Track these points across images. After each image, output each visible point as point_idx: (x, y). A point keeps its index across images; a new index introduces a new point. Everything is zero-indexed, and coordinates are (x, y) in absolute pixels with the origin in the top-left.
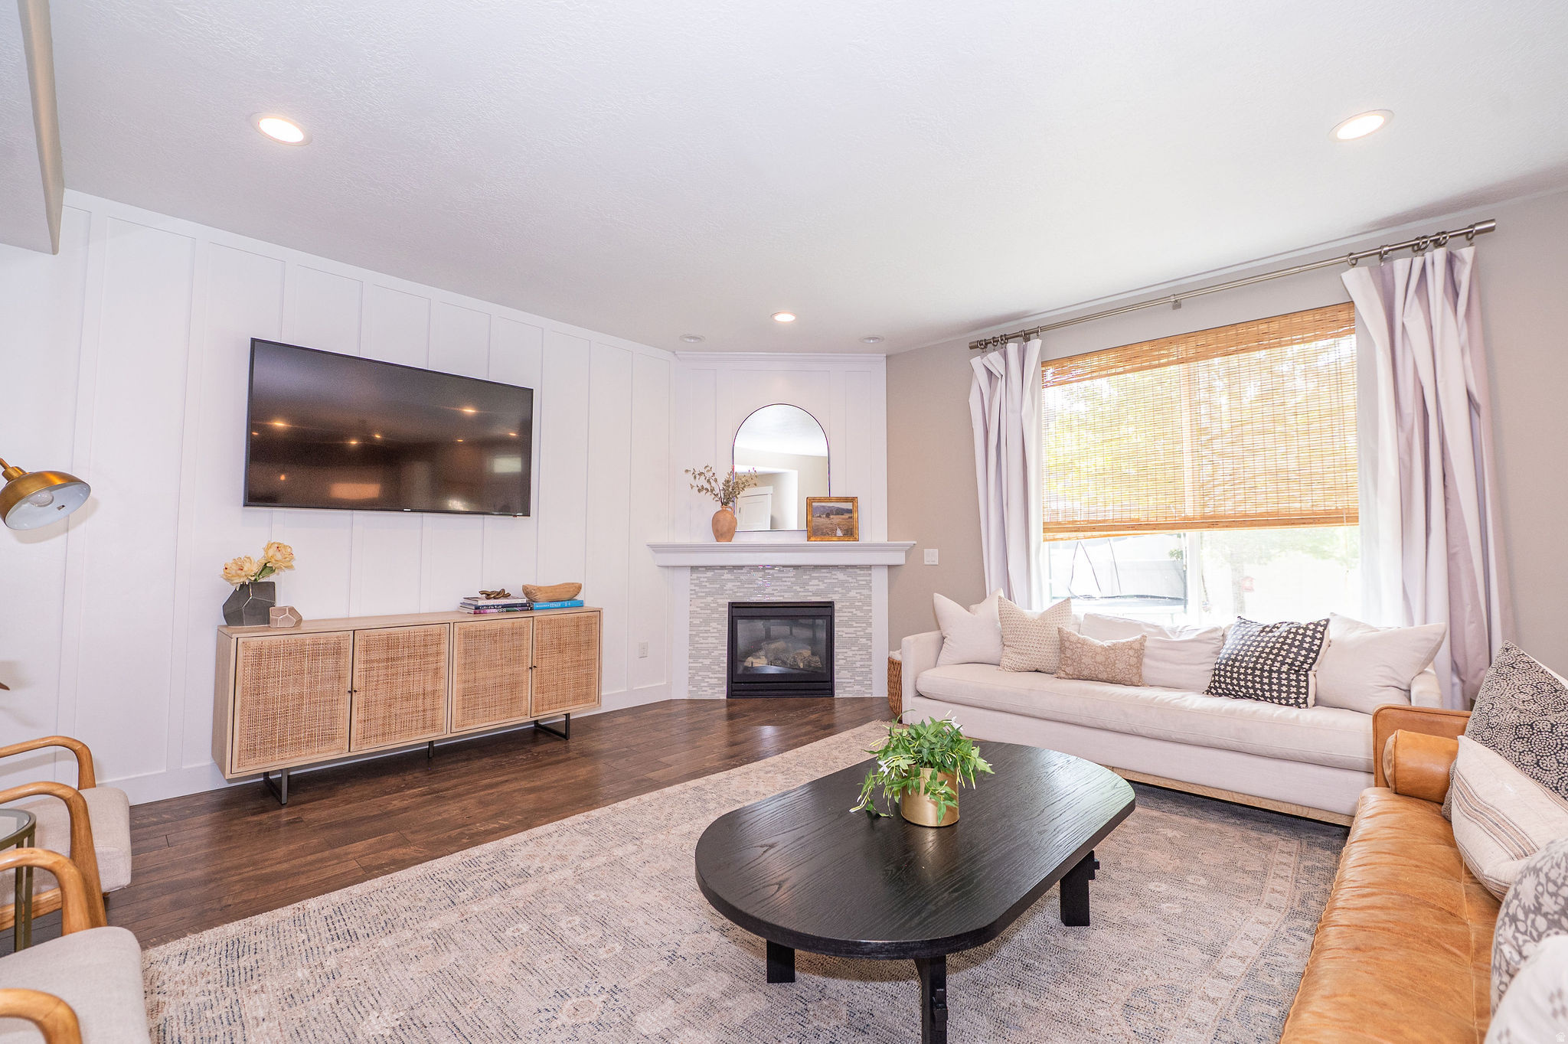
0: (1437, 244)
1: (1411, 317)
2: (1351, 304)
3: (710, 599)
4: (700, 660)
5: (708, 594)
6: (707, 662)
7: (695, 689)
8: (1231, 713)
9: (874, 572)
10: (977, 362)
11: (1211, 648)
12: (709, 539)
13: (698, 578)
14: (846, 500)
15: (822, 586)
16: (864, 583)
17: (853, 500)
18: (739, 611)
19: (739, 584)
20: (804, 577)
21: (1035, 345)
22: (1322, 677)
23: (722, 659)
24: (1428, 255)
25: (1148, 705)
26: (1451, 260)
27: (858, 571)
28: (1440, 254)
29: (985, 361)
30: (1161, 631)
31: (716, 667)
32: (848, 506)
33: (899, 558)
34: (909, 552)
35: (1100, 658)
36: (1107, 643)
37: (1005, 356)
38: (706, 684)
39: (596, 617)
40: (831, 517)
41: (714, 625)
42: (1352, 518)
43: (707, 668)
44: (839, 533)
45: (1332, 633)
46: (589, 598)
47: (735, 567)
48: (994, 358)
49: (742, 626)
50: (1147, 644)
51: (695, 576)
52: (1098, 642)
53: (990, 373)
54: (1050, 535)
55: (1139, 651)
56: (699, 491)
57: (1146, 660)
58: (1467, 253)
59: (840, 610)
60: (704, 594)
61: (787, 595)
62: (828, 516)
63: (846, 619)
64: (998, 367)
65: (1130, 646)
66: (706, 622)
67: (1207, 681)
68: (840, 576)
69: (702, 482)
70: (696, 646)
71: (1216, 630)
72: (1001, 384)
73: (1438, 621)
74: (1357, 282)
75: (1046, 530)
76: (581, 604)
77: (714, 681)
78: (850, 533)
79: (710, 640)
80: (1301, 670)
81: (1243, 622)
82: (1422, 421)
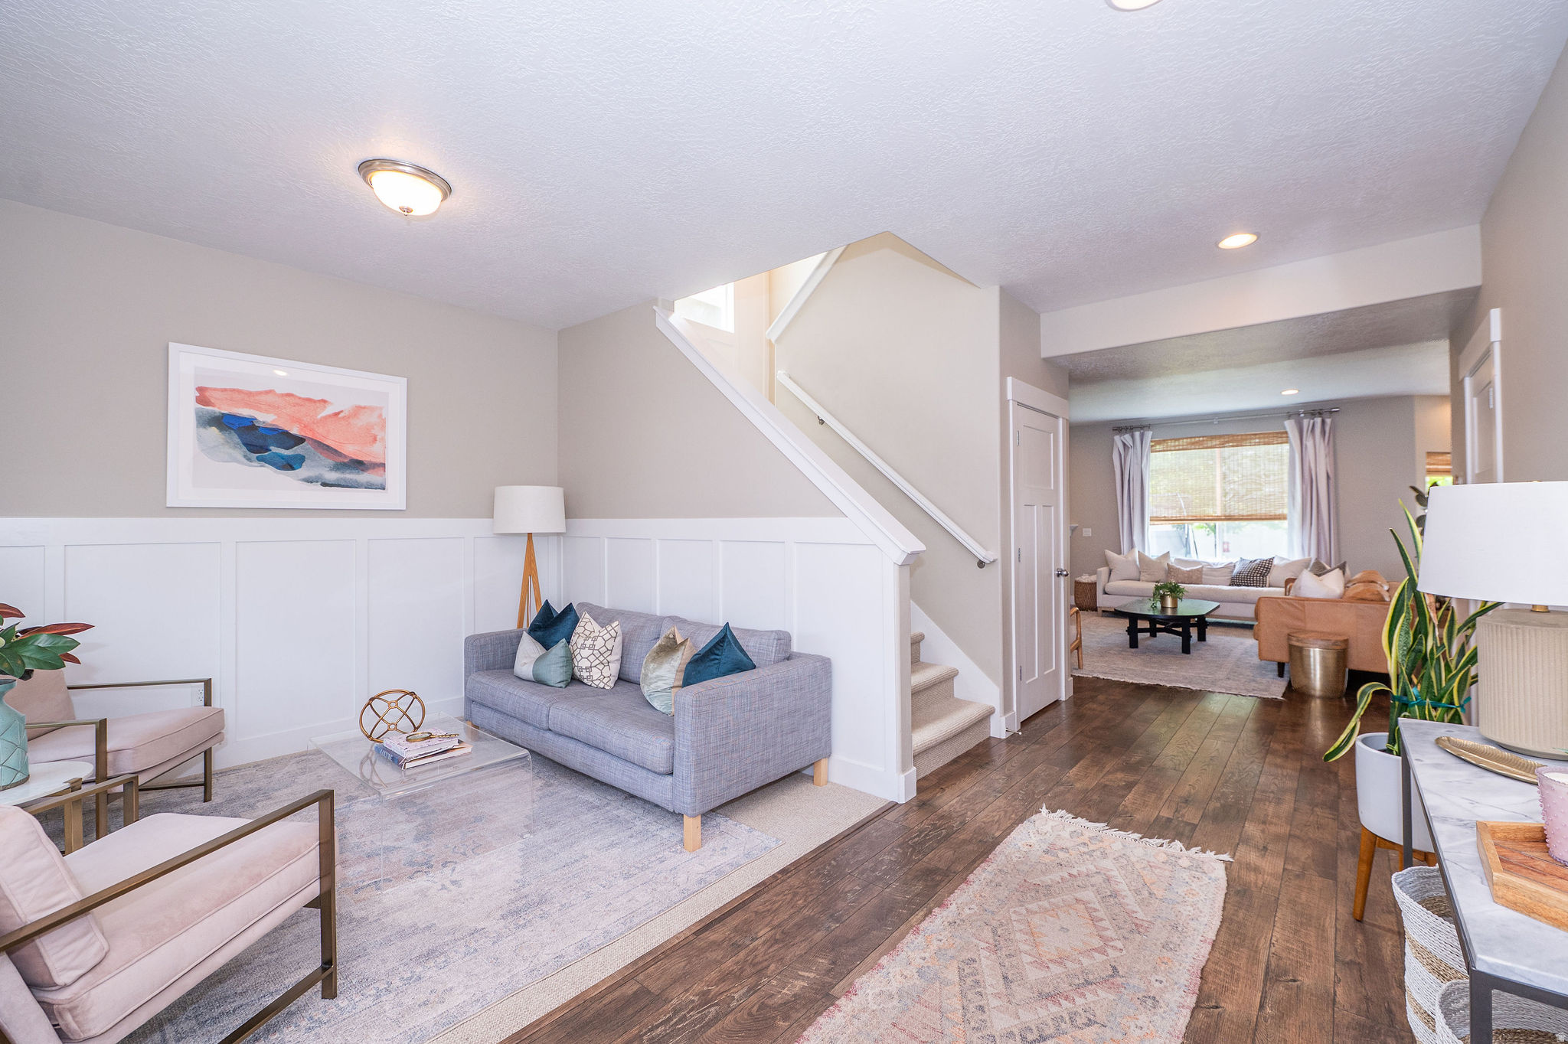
0: (1320, 414)
1: (1309, 443)
2: (1286, 433)
8: (1238, 591)
10: (1117, 438)
11: (1229, 570)
21: (1149, 434)
22: (1272, 576)
24: (1315, 419)
26: (1323, 422)
28: (1318, 420)
29: (1122, 438)
30: (1209, 565)
34: (1074, 530)
35: (1186, 575)
36: (1188, 569)
37: (1133, 437)
42: (1285, 518)
45: (1275, 562)
48: (1127, 437)
50: (1204, 569)
52: (1185, 569)
53: (1124, 444)
54: (1152, 523)
55: (1200, 571)
57: (1203, 576)
58: (1328, 421)
64: (1129, 442)
65: (1197, 570)
67: (1229, 582)
71: (1232, 563)
72: (1131, 451)
73: (1313, 556)
74: (1290, 425)
75: (1151, 520)
80: (1264, 575)
81: (1242, 560)
82: (1309, 482)
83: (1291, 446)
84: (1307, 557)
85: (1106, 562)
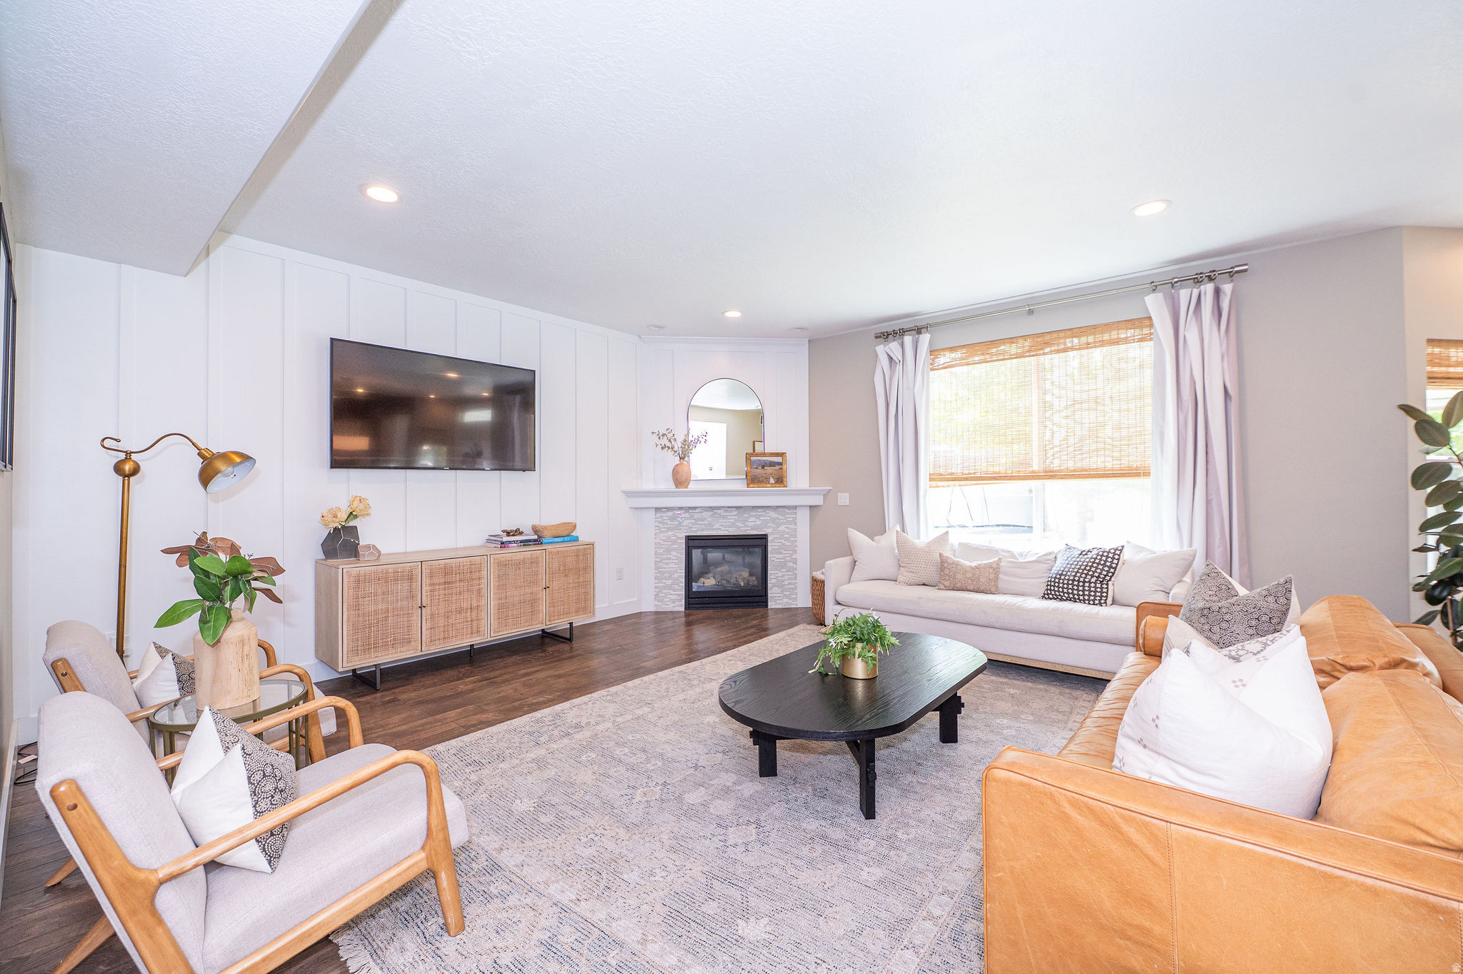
0: (1210, 279)
1: (1190, 333)
2: (1150, 318)
3: (670, 533)
4: (664, 581)
5: (669, 529)
6: (669, 582)
7: (659, 603)
8: (1055, 610)
9: (799, 511)
10: (881, 349)
11: (1046, 566)
12: (671, 486)
13: (661, 517)
14: (777, 455)
15: (759, 522)
16: (791, 519)
17: (782, 455)
18: (693, 542)
19: (693, 521)
20: (745, 515)
21: (925, 338)
22: (1118, 586)
23: (680, 579)
24: (1202, 287)
25: (1000, 607)
26: (1217, 292)
27: (787, 511)
28: (1209, 288)
29: (887, 348)
30: (1013, 556)
31: (676, 586)
32: (779, 459)
33: (818, 500)
34: (826, 495)
35: (969, 575)
36: (974, 564)
37: (902, 345)
38: (668, 600)
39: (590, 549)
40: (766, 468)
41: (674, 553)
42: (1147, 474)
43: (669, 587)
44: (772, 481)
45: (1126, 555)
46: (583, 534)
47: (690, 508)
48: (894, 346)
49: (697, 554)
50: (1002, 564)
51: (658, 515)
52: (967, 563)
53: (891, 359)
54: (933, 483)
55: (996, 569)
56: (662, 448)
57: (1001, 576)
58: (1227, 288)
59: (772, 542)
60: (665, 530)
61: (731, 529)
62: (763, 467)
63: (777, 547)
64: (897, 355)
65: (990, 566)
66: (668, 551)
67: (1042, 590)
68: (773, 514)
69: (665, 441)
70: (661, 570)
71: (1050, 554)
72: (899, 367)
74: (1155, 304)
75: (931, 480)
76: (576, 539)
77: (676, 597)
78: (780, 480)
79: (671, 565)
80: (1104, 580)
81: (1068, 547)
82: (1194, 407)
83: (1159, 347)
84: (1186, 548)
85: (847, 549)
